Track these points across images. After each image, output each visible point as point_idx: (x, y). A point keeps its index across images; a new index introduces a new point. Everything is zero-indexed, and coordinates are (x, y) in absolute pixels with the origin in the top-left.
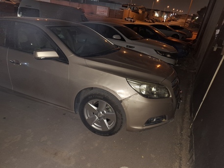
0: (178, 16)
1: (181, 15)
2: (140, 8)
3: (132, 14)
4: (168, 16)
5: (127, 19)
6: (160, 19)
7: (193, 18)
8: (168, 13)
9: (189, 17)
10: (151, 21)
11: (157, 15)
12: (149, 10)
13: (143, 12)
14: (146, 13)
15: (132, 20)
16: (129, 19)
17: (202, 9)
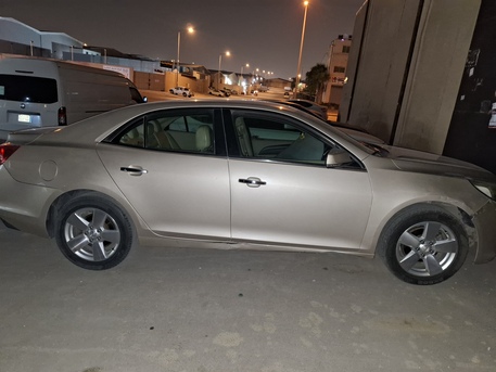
0: (267, 83)
1: (271, 81)
2: (194, 69)
3: (183, 81)
4: (247, 81)
5: (175, 91)
6: (237, 89)
7: (293, 85)
8: (248, 76)
9: (285, 82)
10: (222, 94)
11: (228, 81)
12: (212, 72)
13: (202, 77)
14: (208, 78)
15: (187, 93)
16: (180, 92)
17: (314, 69)
